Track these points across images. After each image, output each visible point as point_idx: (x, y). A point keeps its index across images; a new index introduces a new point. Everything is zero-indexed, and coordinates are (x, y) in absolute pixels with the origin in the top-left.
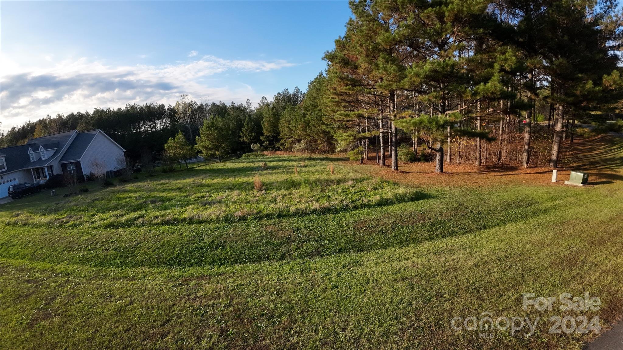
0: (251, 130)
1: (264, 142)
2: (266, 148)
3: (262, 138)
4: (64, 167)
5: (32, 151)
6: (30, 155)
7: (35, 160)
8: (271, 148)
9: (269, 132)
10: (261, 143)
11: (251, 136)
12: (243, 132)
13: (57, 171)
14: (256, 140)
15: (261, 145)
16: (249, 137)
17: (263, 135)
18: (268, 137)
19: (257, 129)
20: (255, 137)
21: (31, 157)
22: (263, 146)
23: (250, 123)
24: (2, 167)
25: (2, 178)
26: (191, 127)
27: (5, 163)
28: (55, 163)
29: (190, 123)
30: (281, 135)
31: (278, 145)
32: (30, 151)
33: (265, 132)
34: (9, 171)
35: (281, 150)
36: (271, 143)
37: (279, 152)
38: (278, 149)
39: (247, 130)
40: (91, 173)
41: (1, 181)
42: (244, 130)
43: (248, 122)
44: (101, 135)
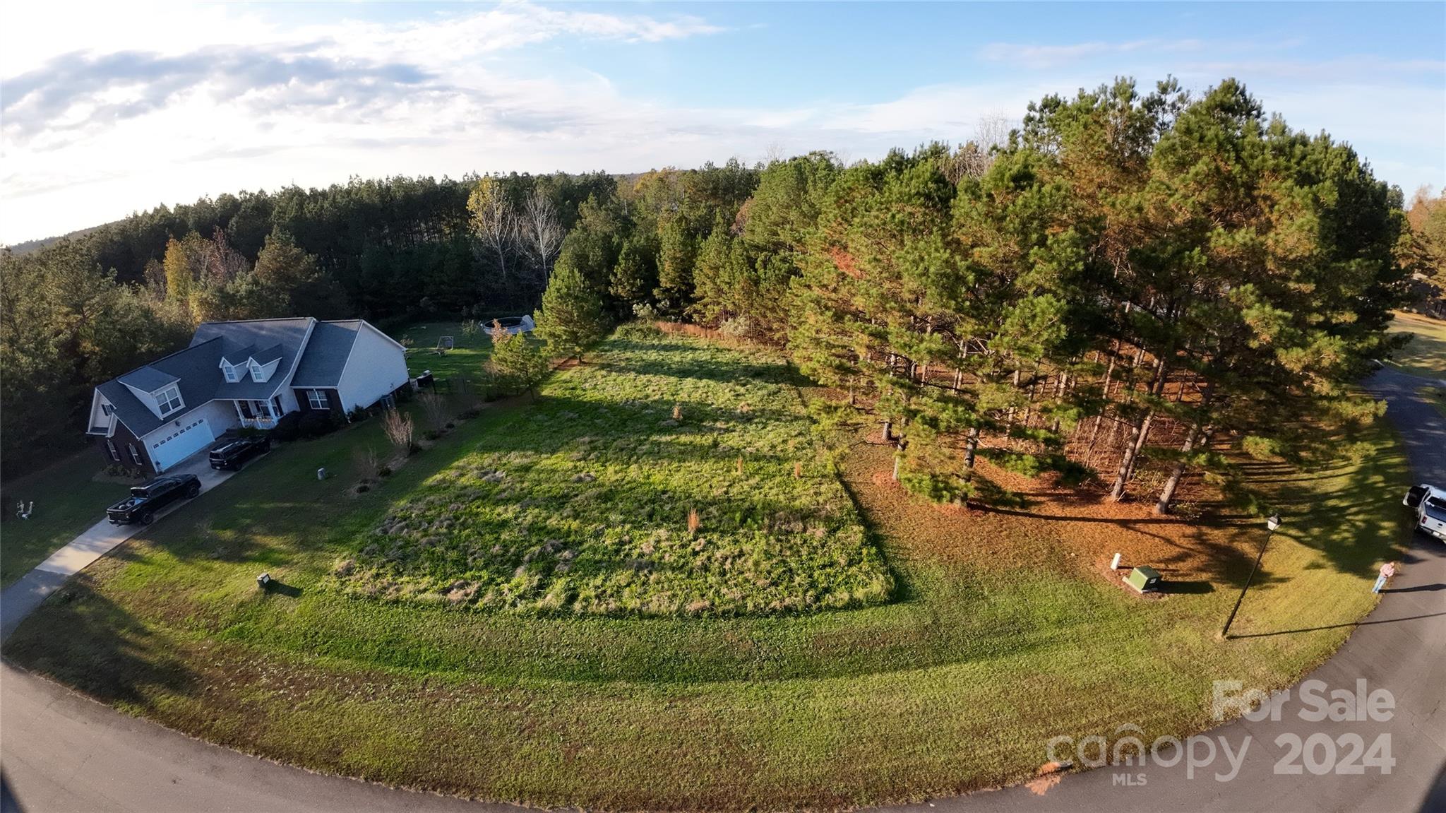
1: (659, 301)
2: (663, 315)
3: (655, 292)
4: (301, 396)
5: (228, 364)
6: (224, 370)
7: (236, 380)
8: (674, 314)
9: (672, 280)
10: (654, 302)
11: (633, 285)
12: (615, 275)
13: (290, 405)
14: (644, 295)
15: (654, 306)
16: (628, 288)
17: (659, 286)
18: (667, 290)
19: (647, 270)
20: (641, 288)
21: (226, 374)
22: (658, 309)
23: (632, 257)
24: (175, 403)
25: (177, 424)
26: (503, 249)
27: (179, 396)
28: (284, 389)
29: (501, 239)
30: (698, 292)
31: (688, 310)
32: (224, 364)
33: (664, 282)
34: (190, 406)
35: (695, 323)
36: (675, 303)
37: (690, 328)
38: (688, 320)
39: (625, 271)
40: (357, 407)
41: (178, 430)
42: (618, 270)
43: (627, 255)
44: (366, 330)
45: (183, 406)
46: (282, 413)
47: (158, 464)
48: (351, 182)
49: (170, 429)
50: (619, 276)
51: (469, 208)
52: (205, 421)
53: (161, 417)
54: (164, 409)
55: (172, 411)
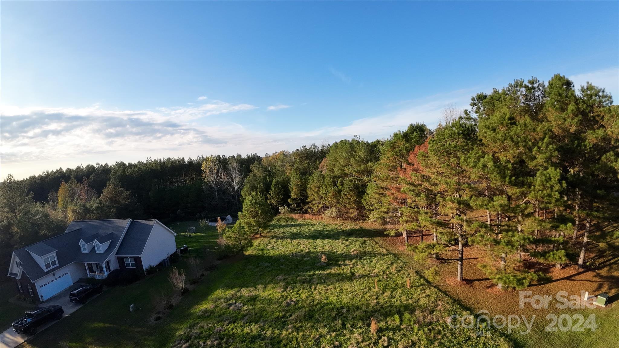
0: (279, 193)
1: (291, 205)
2: (293, 211)
3: (289, 200)
4: (121, 261)
5: (84, 243)
6: (81, 246)
7: (87, 252)
8: (298, 210)
9: (297, 195)
10: (289, 205)
11: (278, 198)
12: (270, 194)
13: (114, 266)
14: (284, 202)
15: (288, 207)
16: (276, 200)
17: (290, 198)
18: (295, 199)
19: (284, 191)
20: (282, 200)
21: (82, 248)
22: (291, 208)
23: (277, 186)
24: (54, 263)
25: (54, 275)
26: (217, 186)
27: (56, 259)
28: (112, 257)
29: (216, 182)
30: (309, 199)
31: (305, 207)
32: (82, 243)
33: (293, 195)
34: (61, 266)
35: (309, 213)
36: (298, 205)
37: (307, 216)
38: (306, 212)
39: (274, 193)
40: (150, 266)
41: (53, 278)
42: (271, 192)
43: (275, 185)
44: (158, 225)
45: (57, 265)
46: (110, 270)
47: (42, 296)
48: (147, 160)
49: (50, 277)
50: (272, 194)
51: (202, 169)
52: (69, 273)
53: (46, 270)
54: (48, 266)
55: (52, 267)
